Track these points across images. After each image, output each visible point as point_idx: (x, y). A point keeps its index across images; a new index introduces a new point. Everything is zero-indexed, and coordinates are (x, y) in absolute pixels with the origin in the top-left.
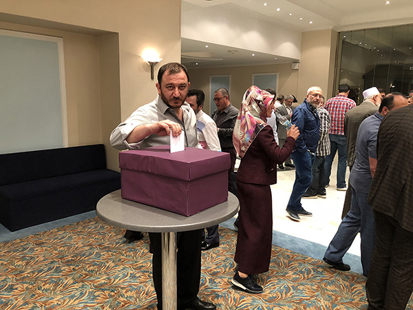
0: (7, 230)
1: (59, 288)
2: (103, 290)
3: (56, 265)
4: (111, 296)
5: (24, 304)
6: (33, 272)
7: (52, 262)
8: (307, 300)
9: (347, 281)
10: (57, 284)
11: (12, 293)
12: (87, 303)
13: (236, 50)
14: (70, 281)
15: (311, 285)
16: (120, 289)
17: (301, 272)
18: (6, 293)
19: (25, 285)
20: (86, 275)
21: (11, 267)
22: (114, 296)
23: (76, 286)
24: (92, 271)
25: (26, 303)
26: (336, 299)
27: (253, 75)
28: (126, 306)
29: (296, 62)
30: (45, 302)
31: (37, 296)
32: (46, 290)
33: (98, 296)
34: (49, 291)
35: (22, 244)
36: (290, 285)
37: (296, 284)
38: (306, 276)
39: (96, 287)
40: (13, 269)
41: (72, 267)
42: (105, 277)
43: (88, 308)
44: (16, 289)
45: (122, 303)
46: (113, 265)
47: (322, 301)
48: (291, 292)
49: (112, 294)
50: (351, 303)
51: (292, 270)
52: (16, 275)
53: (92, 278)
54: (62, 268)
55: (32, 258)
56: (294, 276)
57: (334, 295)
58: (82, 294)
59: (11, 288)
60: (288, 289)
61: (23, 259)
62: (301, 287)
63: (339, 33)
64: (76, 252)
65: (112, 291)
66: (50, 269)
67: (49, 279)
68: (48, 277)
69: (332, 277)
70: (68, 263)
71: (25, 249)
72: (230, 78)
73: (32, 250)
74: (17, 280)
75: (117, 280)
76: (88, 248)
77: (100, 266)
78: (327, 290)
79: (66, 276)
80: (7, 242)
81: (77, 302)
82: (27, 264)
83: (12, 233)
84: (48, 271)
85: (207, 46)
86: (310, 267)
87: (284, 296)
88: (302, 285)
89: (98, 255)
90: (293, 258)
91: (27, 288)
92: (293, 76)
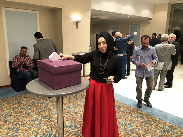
0: (15, 91)
1: (29, 116)
2: (46, 119)
3: (30, 107)
4: (48, 121)
5: (13, 122)
6: (20, 109)
7: (29, 106)
8: (134, 130)
9: (156, 123)
10: (28, 115)
11: (10, 117)
12: (38, 123)
13: (120, 14)
14: (34, 114)
15: (138, 124)
16: (52, 119)
17: (135, 117)
18: (8, 117)
19: (16, 114)
20: (41, 112)
21: (13, 106)
22: (49, 121)
23: (36, 116)
24: (43, 110)
25: (15, 122)
26: (148, 131)
27: (130, 26)
28: (53, 126)
29: (150, 19)
30: (22, 122)
31: (19, 119)
32: (24, 117)
33: (43, 121)
34: (25, 117)
35: (19, 97)
36: (127, 123)
37: (130, 122)
38: (136, 119)
39: (43, 117)
40: (13, 107)
41: (36, 108)
42: (48, 113)
43: (38, 125)
44: (12, 115)
45: (52, 125)
46: (53, 108)
47: (141, 131)
48: (127, 126)
49: (49, 120)
50: (154, 133)
51: (131, 116)
52: (14, 110)
53: (43, 113)
54: (32, 109)
55: (22, 103)
56: (131, 119)
57: (147, 129)
58: (37, 120)
59: (10, 115)
60: (126, 125)
61: (18, 103)
62: (132, 124)
63: (172, 4)
64: (39, 102)
65: (49, 119)
66: (27, 108)
67: (26, 112)
68: (26, 111)
69: (149, 121)
70: (35, 106)
71: (20, 99)
72: (119, 27)
73: (23, 100)
74: (13, 112)
75: (52, 115)
76: (45, 100)
77: (47, 108)
78: (145, 126)
79: (33, 112)
80: (14, 96)
81: (34, 123)
82: (19, 105)
83: (17, 93)
84: (26, 109)
85: (106, 13)
86: (140, 115)
87: (123, 127)
88: (133, 123)
89: (48, 104)
90: (132, 110)
91: (17, 116)
92: (149, 26)
